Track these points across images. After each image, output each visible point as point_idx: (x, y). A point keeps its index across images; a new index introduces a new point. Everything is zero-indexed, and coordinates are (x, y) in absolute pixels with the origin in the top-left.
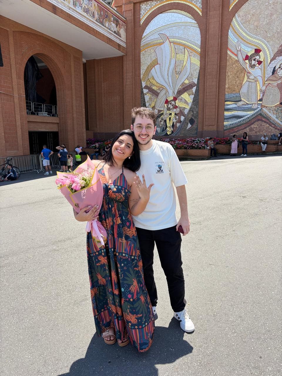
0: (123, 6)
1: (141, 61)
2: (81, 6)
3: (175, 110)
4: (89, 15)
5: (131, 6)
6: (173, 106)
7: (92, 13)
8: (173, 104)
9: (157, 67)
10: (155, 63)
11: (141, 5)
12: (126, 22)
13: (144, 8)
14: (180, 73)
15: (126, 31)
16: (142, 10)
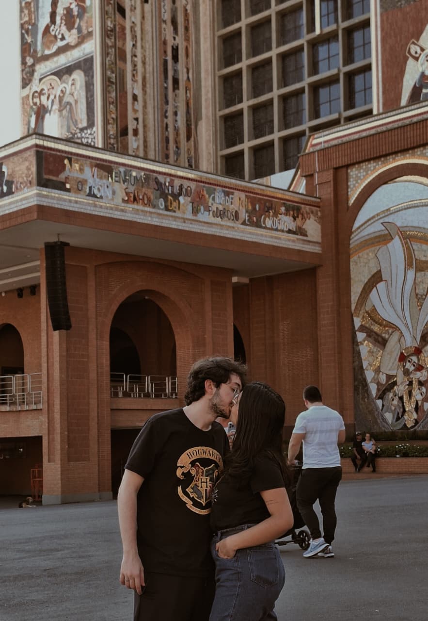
0: (316, 175)
1: (352, 276)
2: (207, 209)
3: (418, 374)
4: (226, 219)
5: (329, 176)
6: (414, 365)
7: (234, 214)
8: (415, 362)
9: (381, 286)
10: (376, 278)
11: (349, 171)
12: (321, 204)
13: (354, 176)
14: (424, 297)
15: (322, 221)
16: (352, 180)
